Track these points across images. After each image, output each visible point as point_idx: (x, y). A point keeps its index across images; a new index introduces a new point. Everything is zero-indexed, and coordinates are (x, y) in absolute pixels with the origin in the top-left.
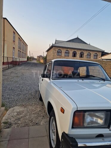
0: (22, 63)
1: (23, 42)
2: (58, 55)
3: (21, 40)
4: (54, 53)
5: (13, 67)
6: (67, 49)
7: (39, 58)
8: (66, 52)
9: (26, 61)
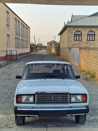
0: (21, 57)
1: (22, 24)
2: (75, 40)
3: (19, 22)
4: (69, 38)
5: (7, 64)
6: (90, 28)
7: (51, 45)
8: (89, 33)
9: (28, 53)
